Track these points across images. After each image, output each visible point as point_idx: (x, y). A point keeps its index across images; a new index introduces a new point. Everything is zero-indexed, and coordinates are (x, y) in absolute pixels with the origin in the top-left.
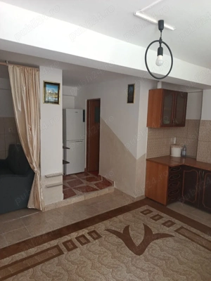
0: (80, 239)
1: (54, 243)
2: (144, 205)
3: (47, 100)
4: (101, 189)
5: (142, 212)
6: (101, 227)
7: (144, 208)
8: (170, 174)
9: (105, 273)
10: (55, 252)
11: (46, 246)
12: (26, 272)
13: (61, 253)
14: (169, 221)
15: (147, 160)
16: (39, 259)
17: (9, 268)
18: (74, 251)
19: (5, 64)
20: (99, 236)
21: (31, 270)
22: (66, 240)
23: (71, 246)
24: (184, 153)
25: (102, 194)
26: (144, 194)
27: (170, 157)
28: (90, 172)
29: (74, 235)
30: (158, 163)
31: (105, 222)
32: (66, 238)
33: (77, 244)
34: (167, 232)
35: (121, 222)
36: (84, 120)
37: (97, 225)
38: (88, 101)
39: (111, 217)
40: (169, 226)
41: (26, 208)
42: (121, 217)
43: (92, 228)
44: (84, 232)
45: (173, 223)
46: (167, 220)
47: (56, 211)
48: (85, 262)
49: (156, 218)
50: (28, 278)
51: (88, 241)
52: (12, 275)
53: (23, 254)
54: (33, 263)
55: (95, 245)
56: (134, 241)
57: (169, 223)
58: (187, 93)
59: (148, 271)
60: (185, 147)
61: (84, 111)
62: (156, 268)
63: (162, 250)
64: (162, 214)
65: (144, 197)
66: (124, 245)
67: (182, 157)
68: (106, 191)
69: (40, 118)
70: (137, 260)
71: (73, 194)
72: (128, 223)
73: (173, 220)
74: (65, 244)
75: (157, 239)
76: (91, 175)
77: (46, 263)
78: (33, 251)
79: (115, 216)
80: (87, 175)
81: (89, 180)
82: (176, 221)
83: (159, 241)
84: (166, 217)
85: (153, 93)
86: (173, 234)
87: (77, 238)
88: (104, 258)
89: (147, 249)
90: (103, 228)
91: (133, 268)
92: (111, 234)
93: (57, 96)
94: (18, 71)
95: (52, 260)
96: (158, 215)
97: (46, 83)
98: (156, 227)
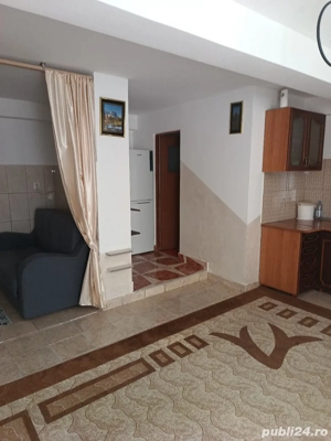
0: (175, 348)
1: (135, 355)
2: (261, 296)
3: (105, 129)
4: (188, 274)
5: (261, 307)
6: (203, 330)
7: (263, 300)
8: (303, 245)
9: (229, 396)
10: (140, 369)
11: (124, 360)
12: (103, 399)
13: (150, 370)
14: (308, 318)
15: (263, 225)
16: (118, 379)
17: (75, 395)
18: (171, 365)
19: (41, 68)
20: (204, 344)
21: (110, 396)
22: (152, 351)
23: (164, 360)
24: (319, 214)
25: (190, 282)
26: (257, 280)
27: (296, 221)
28: (162, 251)
29: (163, 344)
30: (282, 229)
31: (207, 322)
32: (152, 348)
33: (173, 355)
34: (309, 335)
35: (232, 322)
36: (151, 169)
37: (196, 327)
38: (157, 136)
39: (215, 316)
40: (309, 326)
41: (78, 306)
42: (229, 315)
43: (189, 332)
44: (179, 337)
45: (315, 322)
46: (304, 317)
47: (123, 309)
48: (193, 381)
49: (286, 314)
50: (110, 408)
51: (189, 352)
52: (82, 405)
53: (90, 374)
54: (110, 387)
55: (201, 356)
56: (262, 349)
57: (309, 321)
58: (324, 116)
59: (297, 392)
60: (320, 203)
61: (151, 153)
62: (309, 386)
63: (310, 360)
64: (294, 309)
65: (258, 285)
66: (247, 354)
67: (316, 219)
68: (195, 277)
69: (96, 160)
70: (274, 375)
71: (147, 284)
72: (243, 324)
73: (314, 316)
74: (153, 355)
75: (297, 344)
76: (165, 256)
77: (132, 385)
78: (105, 368)
79: (221, 313)
80: (160, 255)
81: (165, 262)
82: (318, 318)
83: (301, 347)
84: (301, 314)
85: (272, 115)
86: (321, 336)
87: (170, 347)
88: (222, 376)
89: (285, 360)
90: (207, 331)
91: (273, 388)
92: (223, 340)
93: (120, 123)
94: (61, 81)
95: (140, 381)
96: (287, 310)
97: (104, 101)
98: (291, 328)
